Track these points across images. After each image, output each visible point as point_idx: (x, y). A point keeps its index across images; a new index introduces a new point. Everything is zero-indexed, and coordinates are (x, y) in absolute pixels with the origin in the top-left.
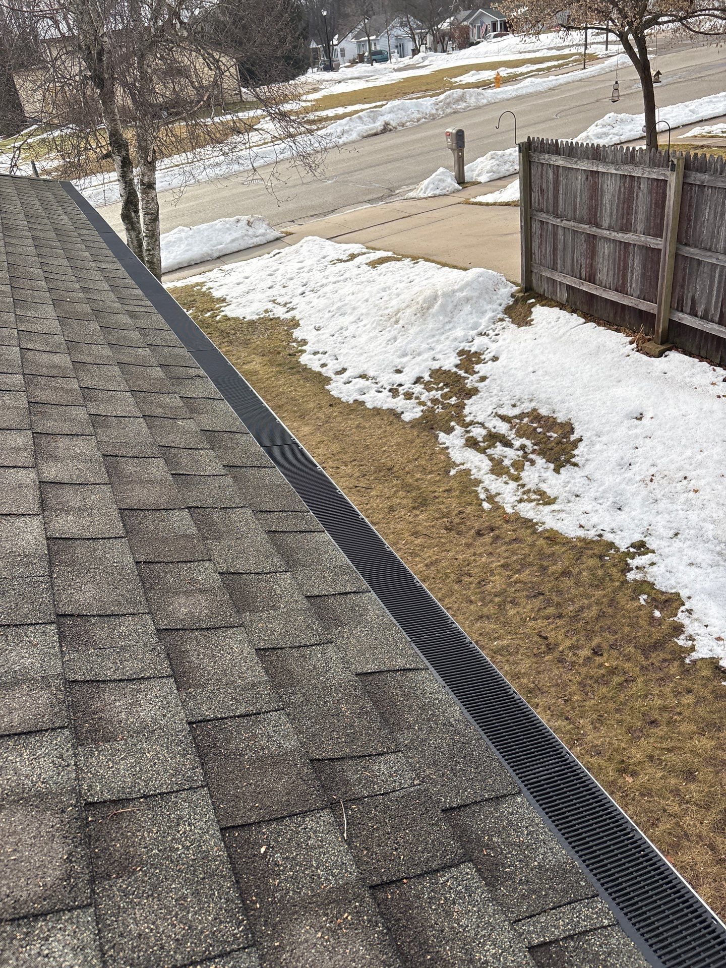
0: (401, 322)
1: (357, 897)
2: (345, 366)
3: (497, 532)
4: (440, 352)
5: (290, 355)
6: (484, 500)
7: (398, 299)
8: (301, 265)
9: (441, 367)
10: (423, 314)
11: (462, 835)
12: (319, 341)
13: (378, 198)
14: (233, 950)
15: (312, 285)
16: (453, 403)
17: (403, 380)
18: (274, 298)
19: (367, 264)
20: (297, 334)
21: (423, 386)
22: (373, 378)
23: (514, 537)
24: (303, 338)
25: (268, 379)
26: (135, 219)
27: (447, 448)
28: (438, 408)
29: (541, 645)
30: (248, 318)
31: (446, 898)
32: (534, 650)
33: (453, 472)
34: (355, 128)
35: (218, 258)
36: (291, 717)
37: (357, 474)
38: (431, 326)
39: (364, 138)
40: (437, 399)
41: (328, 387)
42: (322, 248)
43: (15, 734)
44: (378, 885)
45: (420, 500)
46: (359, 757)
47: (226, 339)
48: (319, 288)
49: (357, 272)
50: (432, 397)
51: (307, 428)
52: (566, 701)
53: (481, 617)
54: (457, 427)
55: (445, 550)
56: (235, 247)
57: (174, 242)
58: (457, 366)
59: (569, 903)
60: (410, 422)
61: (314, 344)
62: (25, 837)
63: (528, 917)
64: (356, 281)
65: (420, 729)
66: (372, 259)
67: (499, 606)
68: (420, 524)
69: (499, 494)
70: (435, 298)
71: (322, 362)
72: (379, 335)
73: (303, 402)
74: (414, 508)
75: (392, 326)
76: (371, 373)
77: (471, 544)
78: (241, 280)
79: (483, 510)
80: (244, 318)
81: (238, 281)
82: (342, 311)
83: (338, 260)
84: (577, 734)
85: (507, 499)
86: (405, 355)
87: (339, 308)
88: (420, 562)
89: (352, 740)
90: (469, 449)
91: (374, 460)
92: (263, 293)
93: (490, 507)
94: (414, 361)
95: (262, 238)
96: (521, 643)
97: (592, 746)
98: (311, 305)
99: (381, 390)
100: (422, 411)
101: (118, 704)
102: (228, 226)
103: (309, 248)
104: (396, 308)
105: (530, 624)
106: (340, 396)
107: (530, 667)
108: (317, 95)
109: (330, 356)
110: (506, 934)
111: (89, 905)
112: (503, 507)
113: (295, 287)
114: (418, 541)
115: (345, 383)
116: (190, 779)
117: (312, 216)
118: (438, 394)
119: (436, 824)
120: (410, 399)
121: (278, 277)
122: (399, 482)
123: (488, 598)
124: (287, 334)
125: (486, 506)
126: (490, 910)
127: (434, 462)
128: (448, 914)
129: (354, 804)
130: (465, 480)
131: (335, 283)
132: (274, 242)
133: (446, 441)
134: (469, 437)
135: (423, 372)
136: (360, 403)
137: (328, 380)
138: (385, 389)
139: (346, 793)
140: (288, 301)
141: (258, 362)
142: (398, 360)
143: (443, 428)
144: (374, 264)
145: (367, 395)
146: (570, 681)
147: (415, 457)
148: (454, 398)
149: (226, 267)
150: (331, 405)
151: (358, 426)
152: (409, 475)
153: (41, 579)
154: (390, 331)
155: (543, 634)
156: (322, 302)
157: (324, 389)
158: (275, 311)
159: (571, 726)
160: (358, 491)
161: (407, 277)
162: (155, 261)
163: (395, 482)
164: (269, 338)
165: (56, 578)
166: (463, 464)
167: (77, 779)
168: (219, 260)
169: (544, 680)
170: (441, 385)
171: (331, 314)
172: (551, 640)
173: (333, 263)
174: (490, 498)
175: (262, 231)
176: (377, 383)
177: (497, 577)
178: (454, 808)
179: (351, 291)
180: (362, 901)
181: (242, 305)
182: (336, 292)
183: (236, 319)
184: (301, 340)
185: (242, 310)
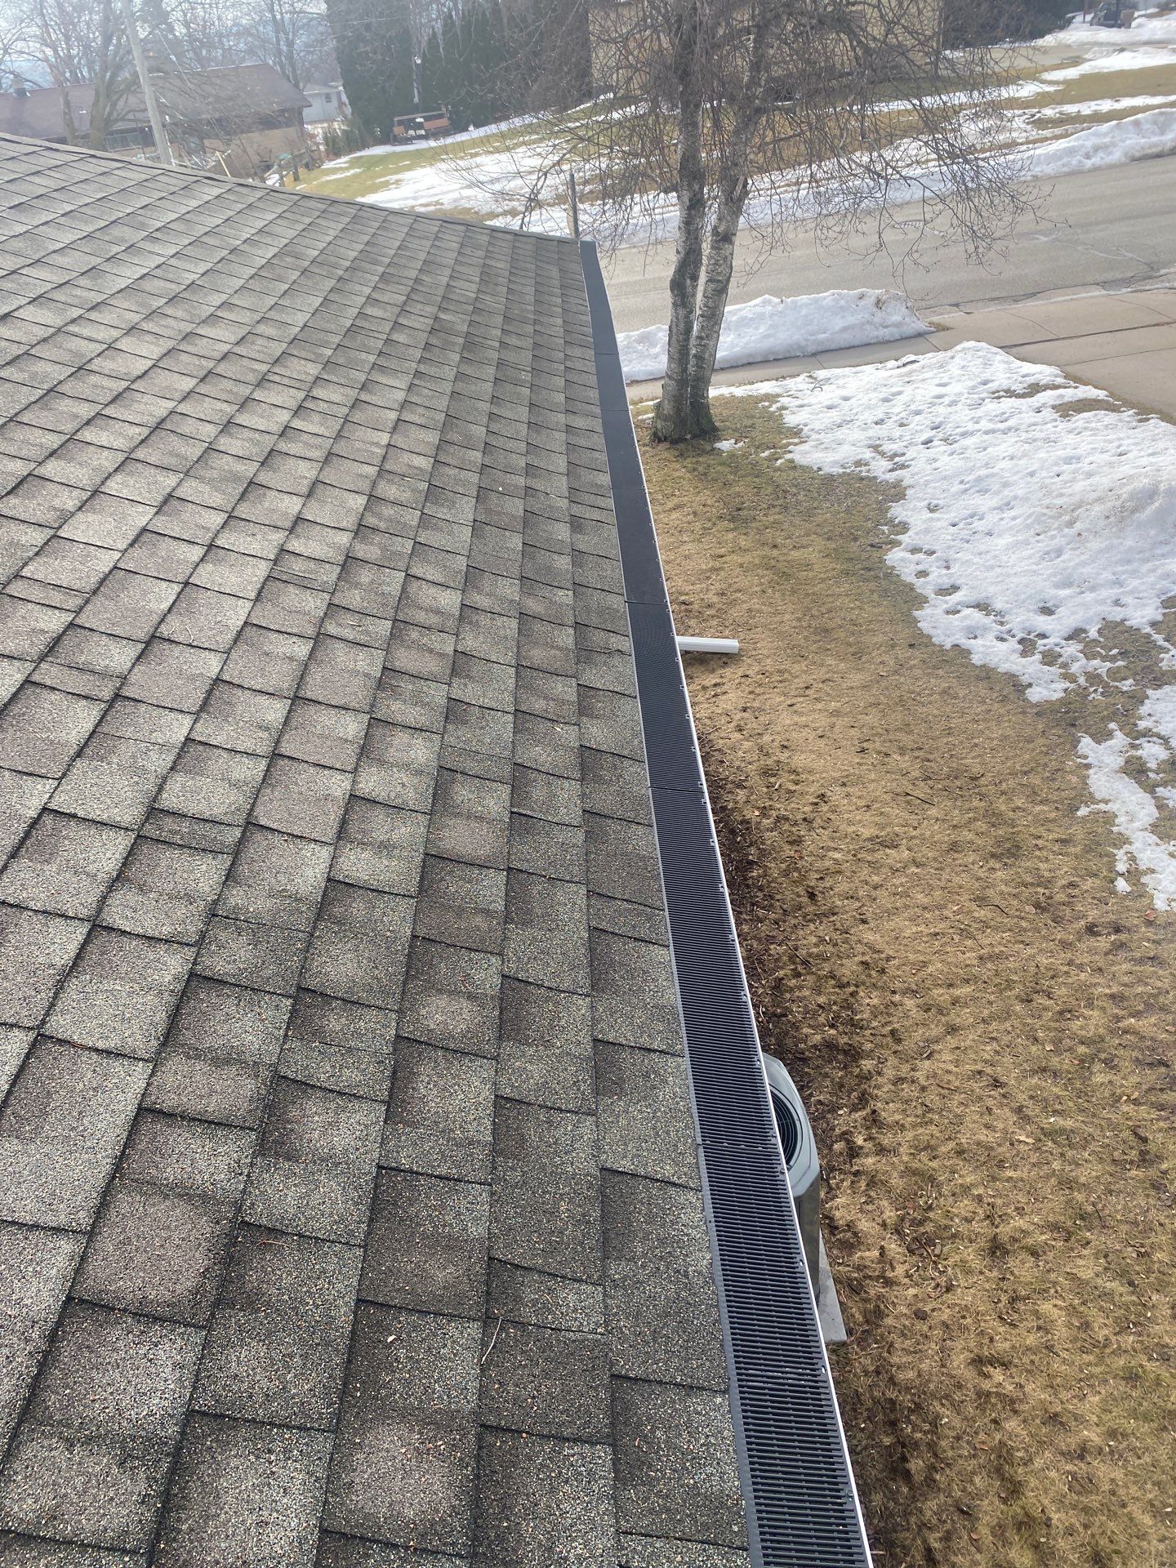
0: (1078, 526)
1: (461, 1428)
2: (958, 583)
3: (1123, 937)
4: (1132, 592)
5: (872, 546)
6: (1122, 875)
7: (1088, 482)
8: (942, 390)
9: (1124, 620)
10: (1122, 520)
11: (619, 1412)
12: (927, 531)
13: (1123, 280)
14: (312, 1428)
15: (949, 429)
16: (1125, 689)
17: (1050, 627)
18: (878, 443)
19: (1054, 407)
20: (898, 511)
21: (1080, 647)
22: (999, 613)
23: (1152, 954)
24: (905, 519)
25: (823, 580)
26: (689, 290)
27: (1088, 766)
28: (1095, 691)
29: (1131, 1148)
30: (827, 470)
31: (560, 1473)
32: (1116, 1154)
33: (1083, 812)
34: (1123, 141)
35: (814, 355)
36: (496, 1198)
37: (916, 774)
38: (1129, 543)
39: (1134, 159)
40: (1099, 676)
41: (916, 613)
42: (987, 364)
43: (206, 1121)
44: (492, 1427)
45: (1007, 845)
46: (549, 1274)
47: (780, 502)
48: (958, 438)
49: (1033, 420)
50: (1090, 669)
51: (859, 676)
52: (1140, 1254)
53: (1044, 1070)
54: (1118, 734)
55: (1023, 942)
56: (847, 339)
57: (751, 319)
58: (1153, 624)
59: (702, 1542)
60: (1037, 705)
61: (918, 534)
62: (175, 1236)
63: (643, 1535)
64: (1024, 436)
65: (643, 1266)
66: (1066, 400)
67: (1082, 1061)
68: (994, 886)
69: (1153, 871)
70: (1151, 494)
71: (920, 568)
72: (1032, 540)
73: (868, 631)
74: (993, 856)
75: (1059, 529)
76: (998, 605)
77: (1071, 944)
78: (837, 401)
79: (1113, 892)
80: (820, 469)
81: (830, 403)
82: (983, 484)
83: (1006, 391)
84: (1138, 1315)
85: (1164, 883)
86: (1067, 584)
87: (979, 480)
88: (972, 949)
89: (552, 1250)
90: (1127, 779)
91: (952, 756)
92: (863, 430)
93: (1129, 889)
94: (1079, 599)
95: (895, 330)
96: (1097, 1133)
97: (1157, 1344)
98: (935, 465)
99: (1005, 636)
100: (1065, 690)
101: (316, 1118)
102: (842, 302)
103: (964, 363)
104: (1077, 498)
105: (1125, 1108)
106: (932, 632)
107: (1097, 1177)
108: (1072, 73)
109: (938, 559)
110: (605, 1540)
111: (204, 1327)
112: (1152, 897)
113: (918, 428)
114: (981, 914)
115: (948, 613)
116: (351, 1233)
117: (993, 299)
118: (1102, 667)
119: (595, 1389)
120: (1050, 664)
121: (897, 407)
122: (983, 804)
123: (1067, 1042)
124: (880, 509)
125: (1122, 885)
126: (602, 1508)
127: (1056, 785)
128: (553, 1490)
129: (514, 1328)
130: (1100, 830)
131: (987, 433)
132: (913, 341)
133: (1090, 754)
134: (1132, 757)
135: (1089, 621)
136: (962, 652)
137: (921, 601)
138: (1013, 636)
139: (511, 1311)
140: (900, 452)
141: (817, 548)
142: (1053, 592)
143: (1092, 731)
144: (1066, 410)
145: (979, 641)
146: (1161, 1225)
147: (1025, 769)
148: (1130, 681)
149: (822, 374)
150: (912, 646)
151: (945, 692)
152: (1004, 797)
153: (301, 935)
154: (1053, 537)
155: (1142, 1133)
156: (956, 463)
157: (910, 615)
158: (873, 465)
159: (1134, 1298)
160: (908, 803)
161: (1116, 444)
162: (707, 356)
163: (976, 803)
164: (848, 511)
165: (318, 937)
166: (1107, 802)
167: (244, 1191)
168: (813, 359)
169: (1115, 1206)
170: (1115, 651)
171: (963, 487)
172: (1152, 1147)
173: (996, 395)
174: (1133, 875)
175: (896, 318)
176: (1002, 624)
177: (1096, 1013)
178: (630, 1378)
179: (1011, 451)
180: (464, 1436)
181: (823, 446)
182: (985, 449)
183: (806, 469)
184: (900, 523)
185: (820, 455)
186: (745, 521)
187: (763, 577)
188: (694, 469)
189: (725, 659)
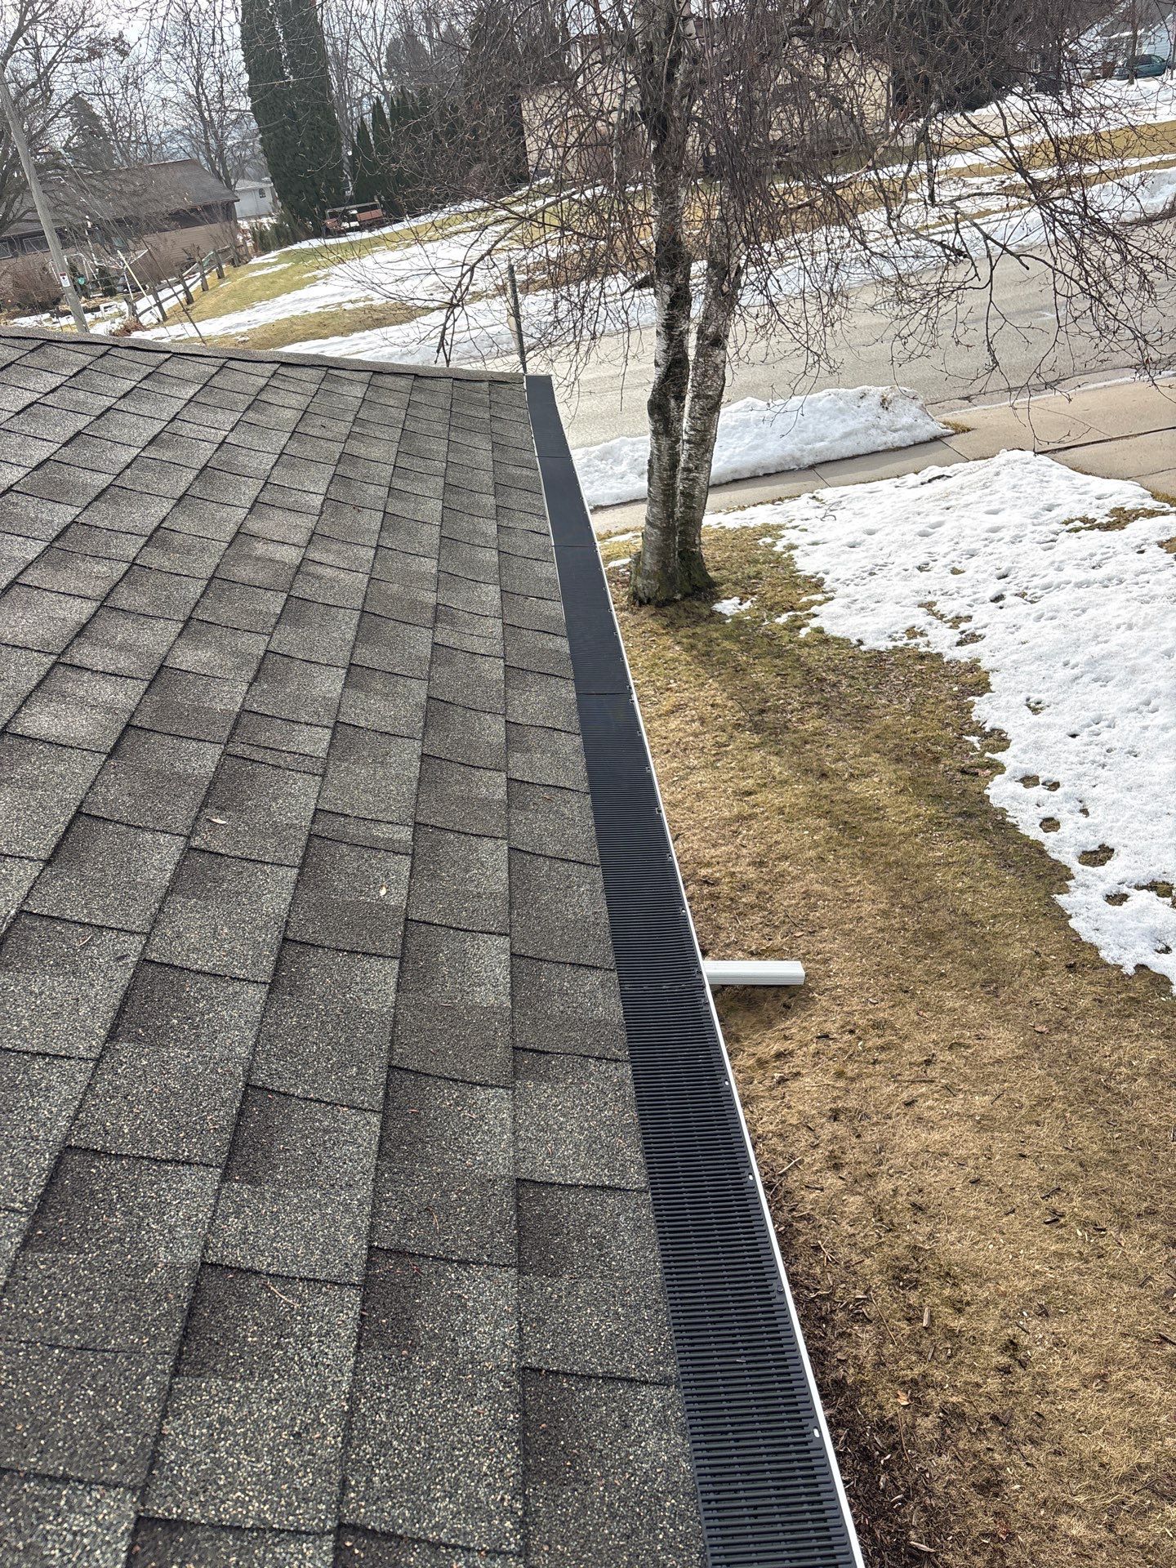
2: (1110, 843)
5: (963, 771)
8: (994, 521)
12: (1038, 747)
15: (1021, 578)
18: (929, 598)
19: (1161, 545)
20: (984, 711)
24: (998, 725)
25: (907, 836)
26: (674, 413)
30: (871, 644)
35: (812, 467)
41: (1061, 900)
42: (1043, 481)
47: (817, 697)
48: (1039, 593)
49: (1139, 566)
57: (734, 428)
61: (1025, 751)
64: (1135, 591)
71: (1045, 812)
73: (995, 935)
78: (859, 536)
80: (861, 642)
81: (851, 539)
82: (1100, 670)
83: (1084, 520)
87: (1093, 662)
92: (905, 579)
95: (906, 434)
98: (1020, 636)
102: (841, 404)
103: (1013, 481)
106: (1096, 939)
109: (1068, 798)
113: (980, 576)
115: (1110, 900)
121: (942, 545)
124: (959, 708)
131: (1079, 585)
132: (930, 448)
136: (1155, 981)
137: (1059, 876)
140: (964, 614)
141: (886, 777)
149: (828, 494)
150: (1071, 967)
156: (1050, 633)
157: (1052, 904)
158: (931, 634)
164: (914, 712)
168: (812, 473)
171: (1070, 673)
173: (1072, 527)
175: (906, 420)
179: (1125, 616)
181: (858, 606)
182: (1084, 611)
183: (842, 643)
184: (993, 730)
185: (857, 620)
186: (774, 731)
187: (816, 830)
188: (693, 647)
189: (785, 999)
